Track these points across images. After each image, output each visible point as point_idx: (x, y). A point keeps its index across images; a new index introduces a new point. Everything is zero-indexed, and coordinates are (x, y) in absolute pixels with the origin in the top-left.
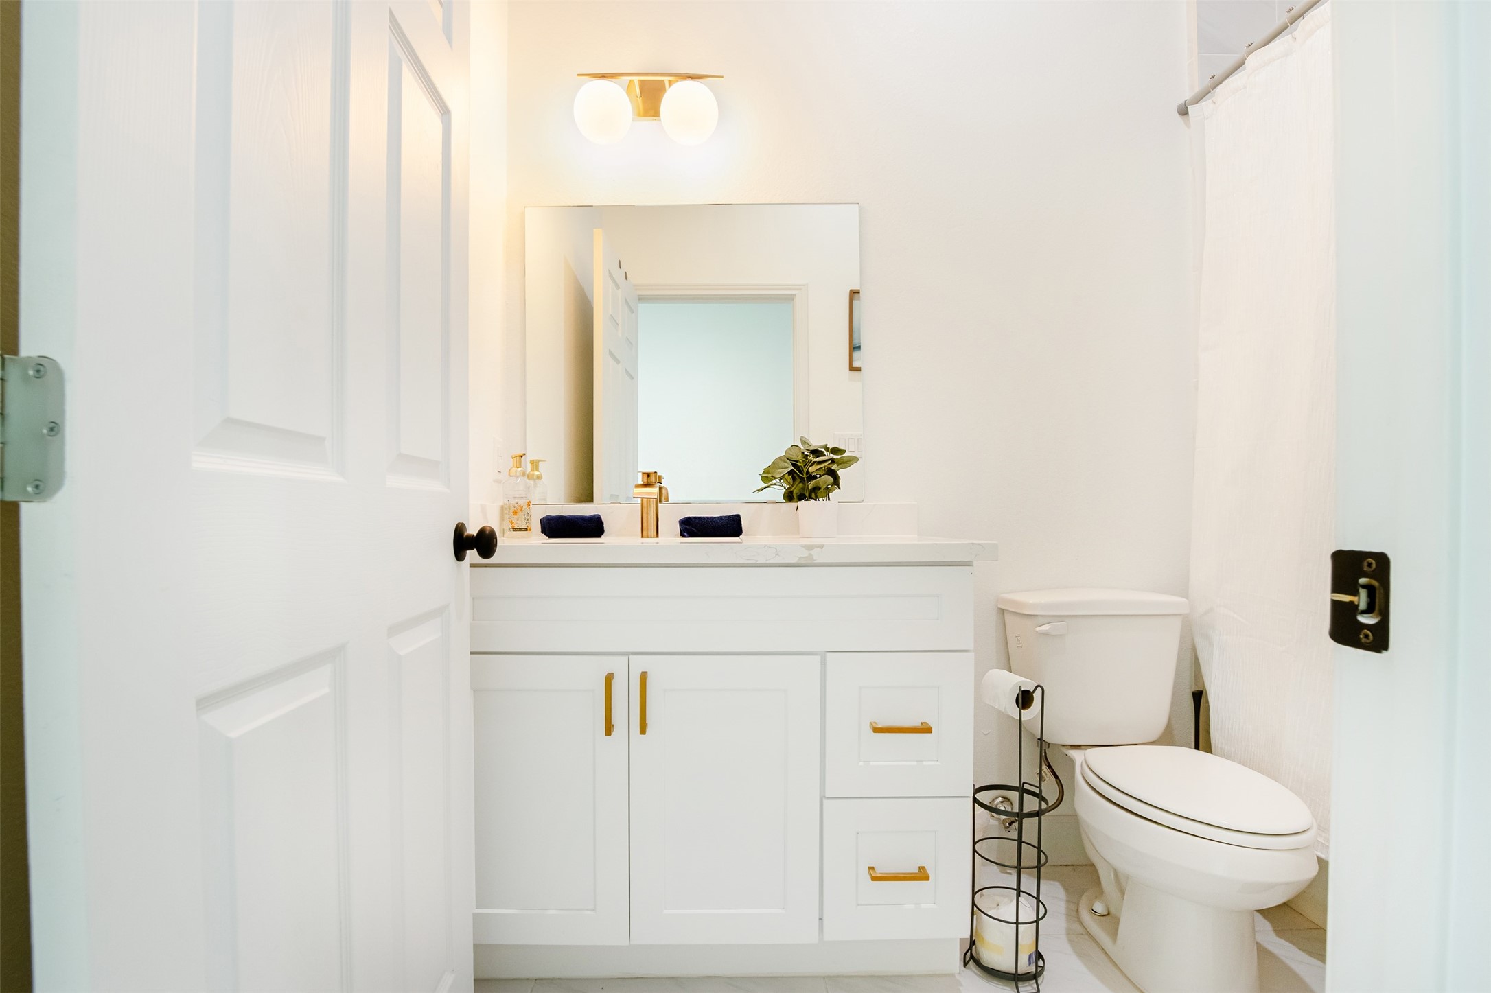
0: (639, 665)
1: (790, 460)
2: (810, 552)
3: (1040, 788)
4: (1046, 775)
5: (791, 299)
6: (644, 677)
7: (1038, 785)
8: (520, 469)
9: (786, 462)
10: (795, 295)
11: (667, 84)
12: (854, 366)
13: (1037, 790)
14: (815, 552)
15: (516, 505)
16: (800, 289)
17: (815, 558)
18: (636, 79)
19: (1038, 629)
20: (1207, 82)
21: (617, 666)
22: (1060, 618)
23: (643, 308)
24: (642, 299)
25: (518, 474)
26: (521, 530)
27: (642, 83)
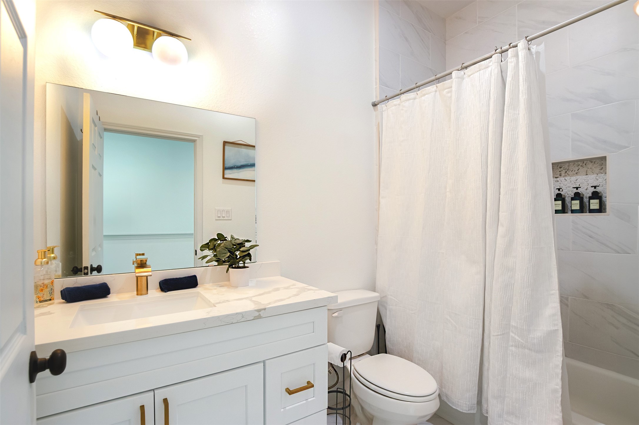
0: (160, 395)
1: (226, 248)
2: (260, 313)
3: (344, 389)
4: (332, 371)
5: (194, 141)
6: (165, 401)
7: (343, 388)
8: (44, 260)
9: (225, 250)
10: (196, 140)
11: (155, 34)
12: (225, 177)
13: (342, 391)
14: (261, 313)
15: (42, 285)
16: (199, 137)
17: (262, 316)
18: (136, 25)
19: (334, 315)
20: (384, 98)
21: (147, 400)
22: (341, 310)
23: (106, 134)
24: (106, 130)
25: (43, 264)
26: (46, 301)
27: (138, 28)
